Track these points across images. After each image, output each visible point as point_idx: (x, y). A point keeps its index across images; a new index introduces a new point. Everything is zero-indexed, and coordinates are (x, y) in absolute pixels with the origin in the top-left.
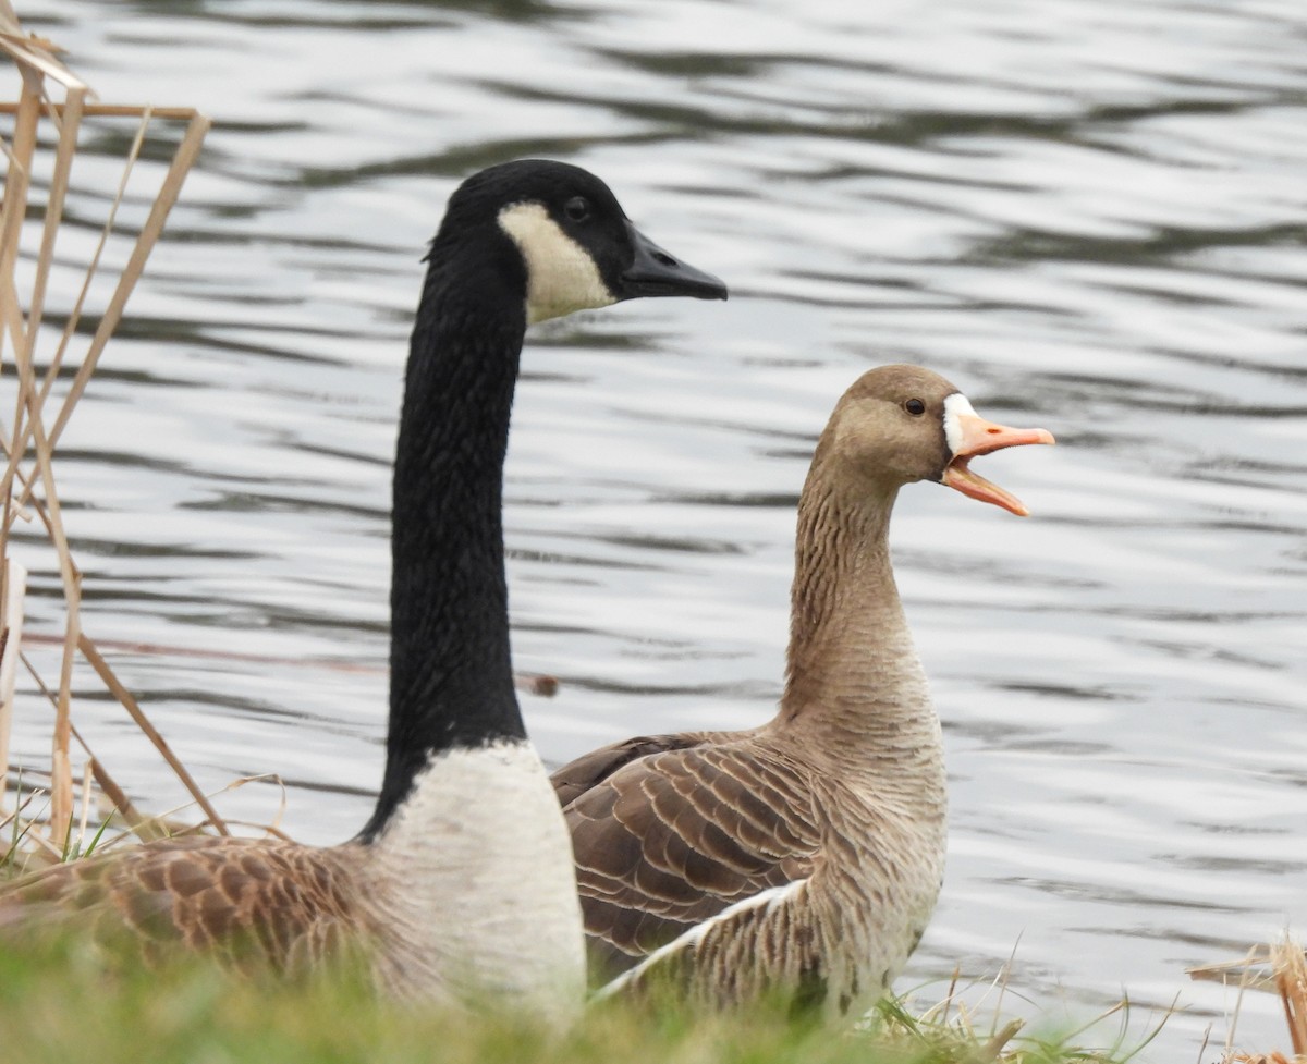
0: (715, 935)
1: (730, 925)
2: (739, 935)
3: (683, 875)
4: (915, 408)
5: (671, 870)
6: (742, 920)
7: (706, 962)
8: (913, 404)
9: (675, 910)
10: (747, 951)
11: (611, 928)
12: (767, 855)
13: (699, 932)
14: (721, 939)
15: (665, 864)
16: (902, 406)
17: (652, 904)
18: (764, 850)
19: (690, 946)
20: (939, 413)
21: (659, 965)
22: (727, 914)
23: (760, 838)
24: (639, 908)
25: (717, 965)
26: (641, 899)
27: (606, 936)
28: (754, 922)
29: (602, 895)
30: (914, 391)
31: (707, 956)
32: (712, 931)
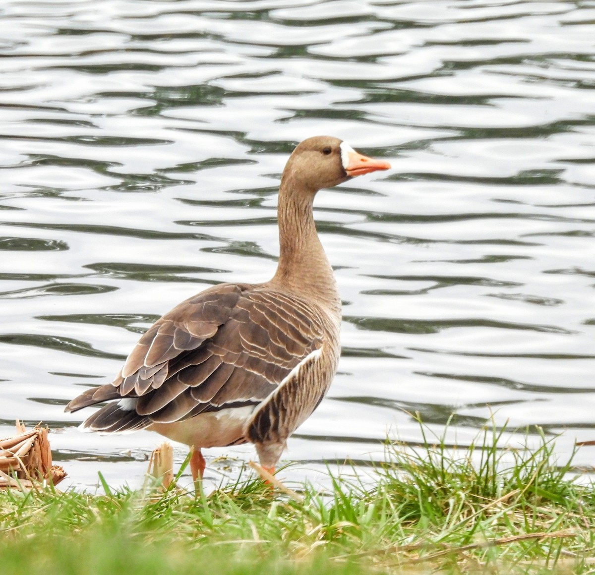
0: (302, 371)
1: (305, 367)
2: (309, 372)
3: (285, 347)
4: (327, 151)
5: (281, 345)
6: (309, 364)
7: (301, 384)
8: (326, 150)
9: (285, 364)
10: (312, 378)
11: (264, 372)
12: (309, 338)
13: (295, 371)
14: (304, 373)
15: (279, 343)
16: (321, 152)
17: (277, 361)
18: (309, 336)
19: (294, 377)
20: (338, 151)
21: (284, 388)
22: (303, 362)
23: (307, 331)
24: (273, 363)
25: (305, 385)
26: (273, 359)
27: (263, 375)
28: (312, 365)
29: (260, 357)
30: (325, 144)
31: (301, 381)
32: (300, 369)
